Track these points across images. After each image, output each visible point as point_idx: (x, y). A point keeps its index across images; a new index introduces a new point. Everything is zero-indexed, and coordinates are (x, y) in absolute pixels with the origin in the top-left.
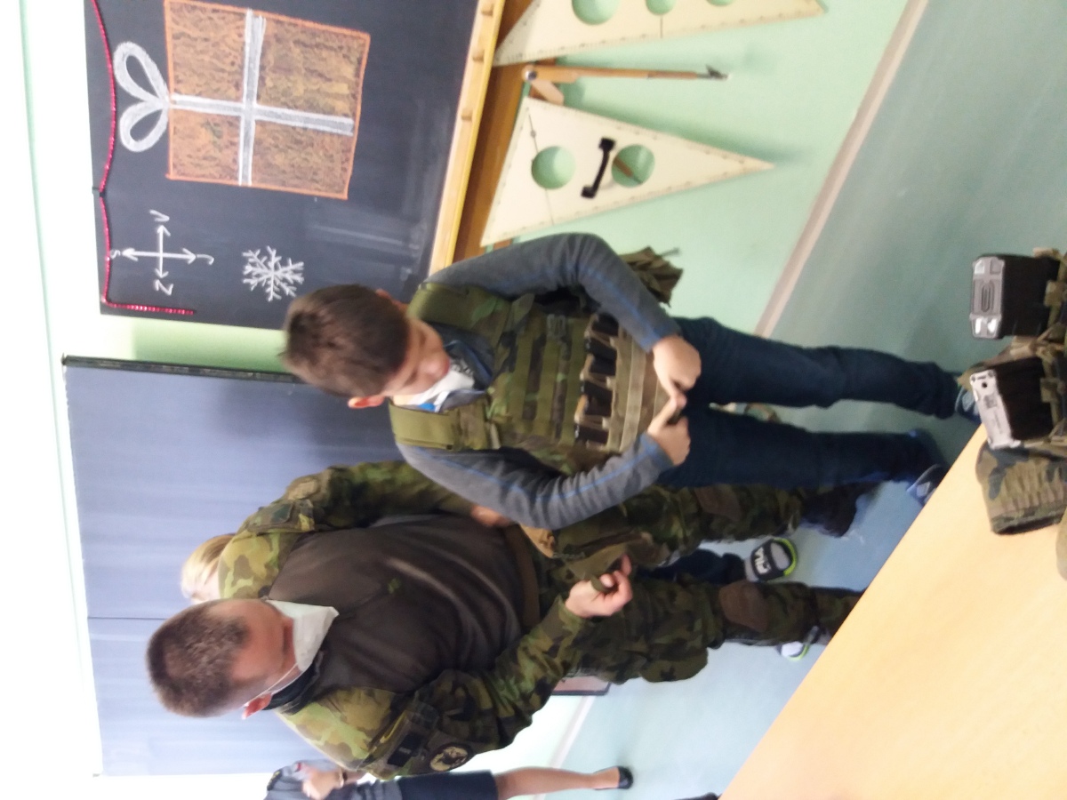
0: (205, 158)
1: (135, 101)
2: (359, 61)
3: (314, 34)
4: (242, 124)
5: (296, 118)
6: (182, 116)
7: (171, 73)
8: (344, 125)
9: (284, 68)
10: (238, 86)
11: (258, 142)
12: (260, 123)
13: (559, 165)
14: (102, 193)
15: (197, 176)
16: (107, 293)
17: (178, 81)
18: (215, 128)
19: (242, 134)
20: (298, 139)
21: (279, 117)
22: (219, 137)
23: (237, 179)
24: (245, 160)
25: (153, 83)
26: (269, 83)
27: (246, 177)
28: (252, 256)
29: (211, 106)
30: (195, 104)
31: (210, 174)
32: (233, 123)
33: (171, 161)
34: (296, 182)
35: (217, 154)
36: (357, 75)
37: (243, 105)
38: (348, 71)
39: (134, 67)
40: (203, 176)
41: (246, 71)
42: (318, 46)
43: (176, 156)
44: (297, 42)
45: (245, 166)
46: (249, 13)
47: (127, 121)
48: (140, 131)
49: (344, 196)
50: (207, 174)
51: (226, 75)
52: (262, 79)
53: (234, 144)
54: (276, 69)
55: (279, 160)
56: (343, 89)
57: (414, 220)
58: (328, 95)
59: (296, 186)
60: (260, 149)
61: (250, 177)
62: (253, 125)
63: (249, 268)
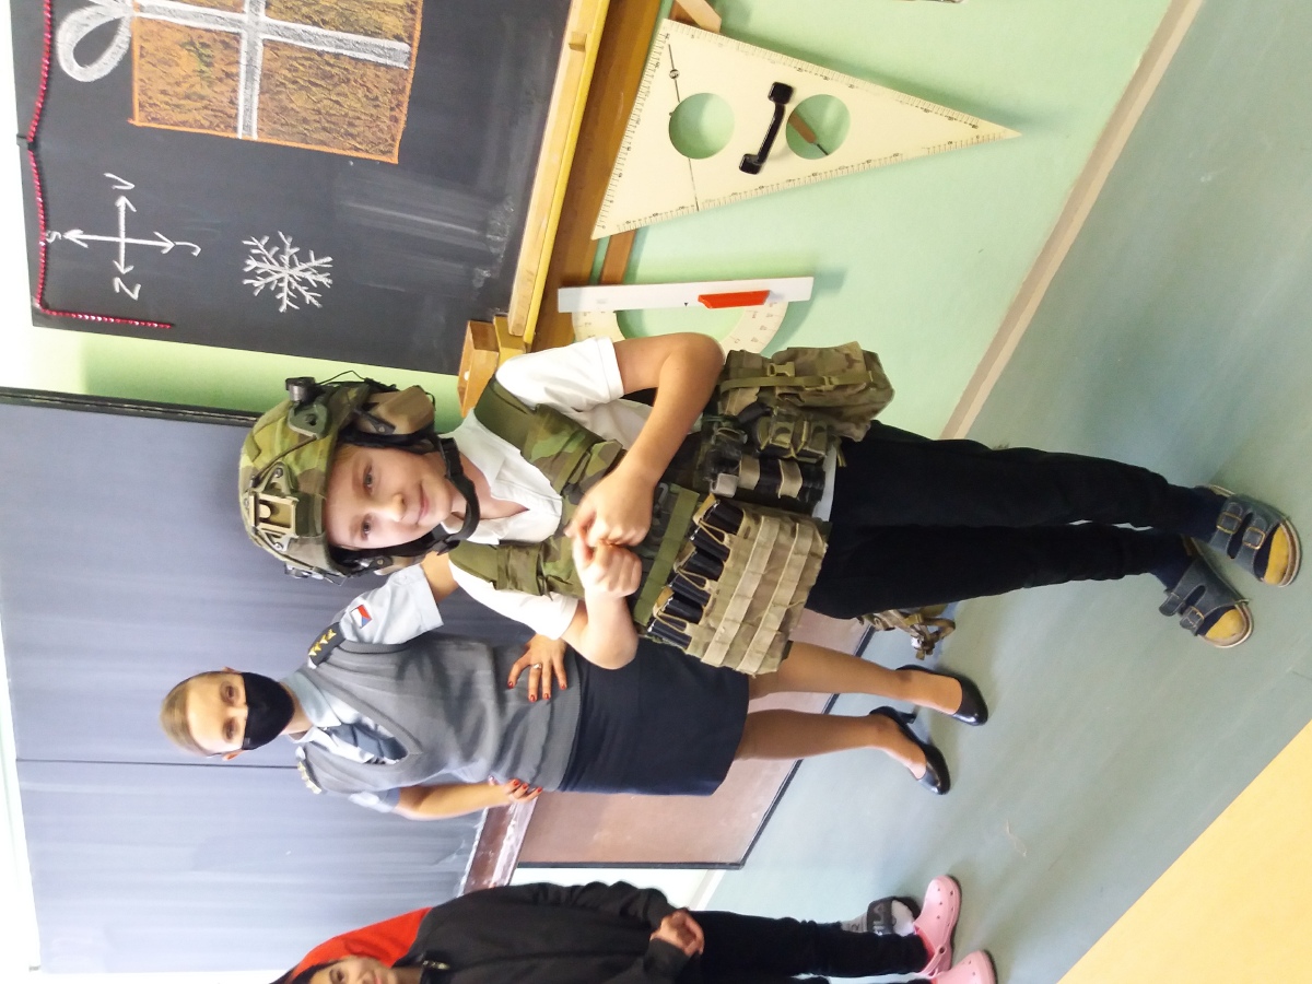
0: (188, 97)
4: (244, 46)
5: (325, 40)
6: (152, 29)
8: (398, 53)
11: (267, 75)
12: (268, 44)
13: (710, 122)
14: (31, 143)
15: (175, 124)
16: (42, 294)
18: (203, 51)
19: (243, 61)
20: (327, 71)
21: (301, 37)
22: (209, 65)
23: (235, 129)
24: (248, 100)
27: (249, 126)
28: (259, 244)
29: (196, 16)
30: (171, 14)
31: (196, 121)
32: (230, 42)
33: (137, 98)
34: (323, 136)
35: (206, 91)
37: (245, 18)
40: (184, 123)
43: (143, 92)
45: (248, 110)
47: (68, 35)
48: (88, 50)
49: (395, 160)
50: (192, 120)
53: (231, 76)
55: (299, 102)
57: (496, 198)
58: (373, 7)
59: (323, 143)
60: (270, 85)
61: (255, 126)
62: (260, 47)
63: (252, 263)
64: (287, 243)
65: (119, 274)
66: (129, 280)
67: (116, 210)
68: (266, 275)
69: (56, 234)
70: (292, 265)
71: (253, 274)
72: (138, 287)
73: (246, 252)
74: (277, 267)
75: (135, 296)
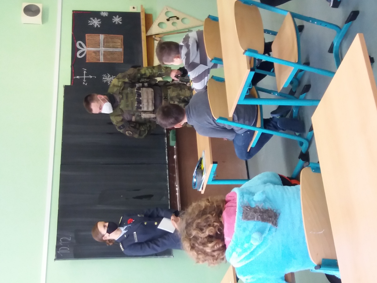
0: (94, 58)
1: (80, 50)
2: (122, 39)
3: (113, 36)
4: (101, 52)
5: (111, 50)
6: (88, 51)
7: (87, 45)
8: (121, 50)
9: (107, 42)
10: (99, 46)
12: (103, 51)
14: (73, 66)
17: (88, 46)
19: (101, 53)
20: (112, 53)
21: (108, 50)
22: (96, 54)
23: (100, 61)
25: (83, 47)
26: (105, 45)
27: (102, 60)
28: (105, 75)
29: (94, 49)
30: (91, 49)
32: (99, 52)
33: (87, 59)
35: (96, 57)
36: (121, 41)
37: (101, 48)
38: (120, 41)
39: (80, 45)
40: (93, 61)
41: (101, 43)
42: (113, 38)
43: (88, 58)
44: (110, 38)
45: (102, 59)
46: (101, 35)
47: (78, 53)
48: (81, 55)
49: (123, 62)
50: (95, 61)
51: (97, 44)
52: (104, 44)
53: (99, 55)
54: (106, 42)
55: (109, 57)
56: (119, 44)
58: (117, 45)
59: (112, 61)
60: (104, 55)
61: (103, 60)
62: (103, 52)
63: (104, 78)
64: (109, 74)
65: (84, 82)
66: (85, 82)
67: (84, 73)
68: (106, 80)
69: (75, 77)
70: (110, 78)
71: (104, 80)
72: (87, 83)
73: (103, 77)
74: (107, 78)
75: (86, 85)
